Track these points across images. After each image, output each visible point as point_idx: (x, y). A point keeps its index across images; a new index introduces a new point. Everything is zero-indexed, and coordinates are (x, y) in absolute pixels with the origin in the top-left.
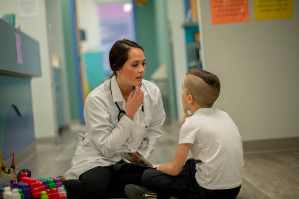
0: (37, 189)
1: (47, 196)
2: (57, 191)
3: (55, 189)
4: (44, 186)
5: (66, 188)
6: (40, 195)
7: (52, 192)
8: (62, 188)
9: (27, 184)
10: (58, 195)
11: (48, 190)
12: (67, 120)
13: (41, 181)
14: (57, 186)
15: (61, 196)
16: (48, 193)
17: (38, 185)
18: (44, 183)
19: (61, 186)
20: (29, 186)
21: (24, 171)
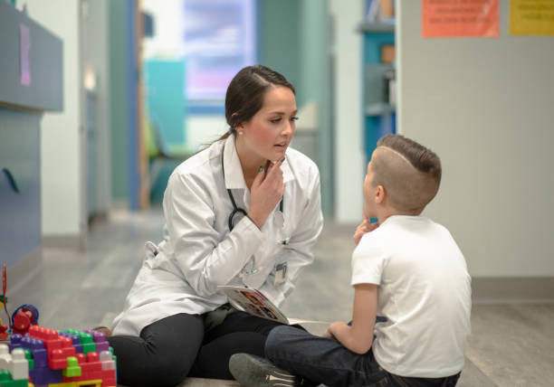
0: (60, 351)
1: (79, 368)
2: (97, 358)
3: (95, 354)
4: (73, 348)
5: (115, 353)
6: (66, 364)
7: (87, 359)
8: (107, 353)
9: (40, 342)
10: (100, 365)
11: (81, 355)
12: (105, 200)
13: (67, 336)
14: (99, 349)
15: (105, 368)
16: (80, 360)
17: (63, 345)
18: (74, 341)
19: (107, 350)
20: (45, 345)
21: (25, 309)
